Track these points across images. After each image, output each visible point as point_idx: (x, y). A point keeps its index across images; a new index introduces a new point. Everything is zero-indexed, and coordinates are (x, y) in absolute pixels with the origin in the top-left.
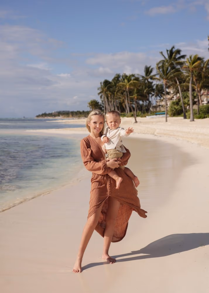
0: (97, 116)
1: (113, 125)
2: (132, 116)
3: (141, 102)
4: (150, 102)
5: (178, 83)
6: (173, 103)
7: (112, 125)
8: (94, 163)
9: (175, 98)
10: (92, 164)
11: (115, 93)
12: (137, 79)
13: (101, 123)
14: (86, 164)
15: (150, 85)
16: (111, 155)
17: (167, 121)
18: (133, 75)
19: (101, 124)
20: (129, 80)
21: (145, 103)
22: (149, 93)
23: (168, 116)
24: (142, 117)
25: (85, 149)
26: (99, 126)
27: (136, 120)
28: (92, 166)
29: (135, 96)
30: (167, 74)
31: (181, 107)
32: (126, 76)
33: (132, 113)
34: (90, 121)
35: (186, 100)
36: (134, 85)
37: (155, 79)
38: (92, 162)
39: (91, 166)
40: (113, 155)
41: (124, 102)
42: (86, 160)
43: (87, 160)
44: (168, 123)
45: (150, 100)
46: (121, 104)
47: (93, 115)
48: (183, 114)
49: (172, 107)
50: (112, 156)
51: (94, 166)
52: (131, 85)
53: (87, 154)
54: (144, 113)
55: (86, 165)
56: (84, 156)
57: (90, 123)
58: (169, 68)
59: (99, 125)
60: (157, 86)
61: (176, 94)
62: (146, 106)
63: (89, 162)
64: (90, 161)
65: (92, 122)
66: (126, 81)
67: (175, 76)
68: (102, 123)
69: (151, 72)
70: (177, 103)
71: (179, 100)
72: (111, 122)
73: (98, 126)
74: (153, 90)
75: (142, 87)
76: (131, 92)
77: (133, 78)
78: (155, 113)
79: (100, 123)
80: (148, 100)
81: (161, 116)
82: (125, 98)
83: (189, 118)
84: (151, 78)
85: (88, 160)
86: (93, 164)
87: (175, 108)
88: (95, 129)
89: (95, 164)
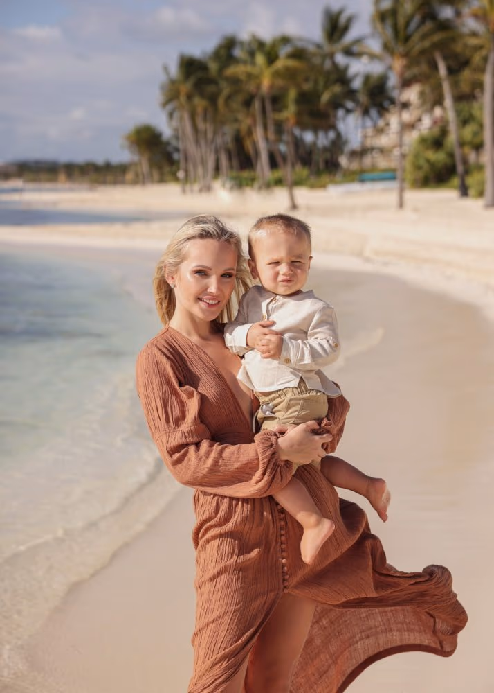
0: (211, 243)
1: (281, 278)
2: (279, 182)
3: (308, 137)
4: (339, 135)
5: (443, 70)
6: (423, 140)
7: (277, 274)
8: (217, 447)
9: (427, 122)
10: (208, 454)
11: (221, 101)
12: (298, 54)
13: (227, 275)
14: (176, 456)
15: (341, 77)
16: (288, 407)
17: (401, 205)
18: (285, 40)
19: (229, 280)
20: (271, 58)
21: (323, 140)
22: (336, 104)
23: (406, 185)
24: (312, 187)
25: (166, 388)
26: (219, 288)
27: (292, 198)
28: (210, 462)
29: (289, 113)
30: (407, 39)
31: (451, 155)
32: (261, 45)
33: (278, 174)
34: (178, 264)
35: (468, 132)
36: (290, 74)
37: (358, 55)
38: (205, 445)
39: (205, 463)
40: (298, 408)
41: (250, 132)
42: (176, 439)
43: (184, 441)
44: (407, 213)
45: (341, 126)
46: (239, 140)
47: (193, 237)
48: (456, 181)
49: (417, 156)
50: (294, 412)
51: (221, 462)
52: (277, 74)
53: (177, 412)
54: (318, 173)
55: (179, 461)
56: (168, 421)
57: (177, 271)
58: (417, 19)
59: (219, 282)
60: (367, 78)
61: (432, 109)
62: (325, 149)
63: (192, 448)
64: (197, 445)
65: (187, 268)
66: (260, 59)
67: (435, 46)
68: (230, 276)
69: (346, 28)
70: (437, 142)
71: (444, 132)
72: (277, 263)
73: (213, 289)
74: (351, 94)
75: (316, 82)
76: (277, 100)
77: (284, 51)
78: (360, 176)
79: (223, 276)
80: (333, 127)
81: (380, 186)
82: (255, 121)
83: (481, 194)
84: (348, 52)
85: (190, 440)
86: (213, 455)
87: (428, 161)
88: (200, 299)
89: (222, 451)
